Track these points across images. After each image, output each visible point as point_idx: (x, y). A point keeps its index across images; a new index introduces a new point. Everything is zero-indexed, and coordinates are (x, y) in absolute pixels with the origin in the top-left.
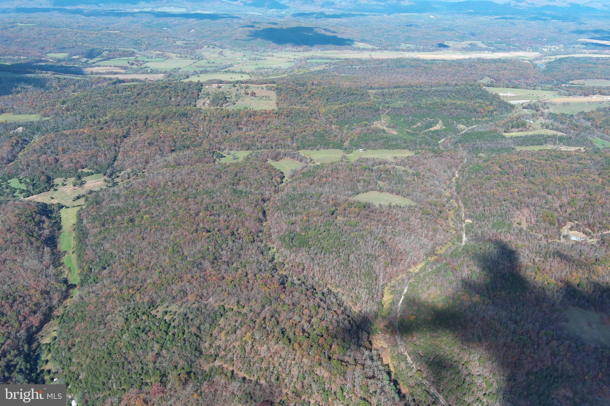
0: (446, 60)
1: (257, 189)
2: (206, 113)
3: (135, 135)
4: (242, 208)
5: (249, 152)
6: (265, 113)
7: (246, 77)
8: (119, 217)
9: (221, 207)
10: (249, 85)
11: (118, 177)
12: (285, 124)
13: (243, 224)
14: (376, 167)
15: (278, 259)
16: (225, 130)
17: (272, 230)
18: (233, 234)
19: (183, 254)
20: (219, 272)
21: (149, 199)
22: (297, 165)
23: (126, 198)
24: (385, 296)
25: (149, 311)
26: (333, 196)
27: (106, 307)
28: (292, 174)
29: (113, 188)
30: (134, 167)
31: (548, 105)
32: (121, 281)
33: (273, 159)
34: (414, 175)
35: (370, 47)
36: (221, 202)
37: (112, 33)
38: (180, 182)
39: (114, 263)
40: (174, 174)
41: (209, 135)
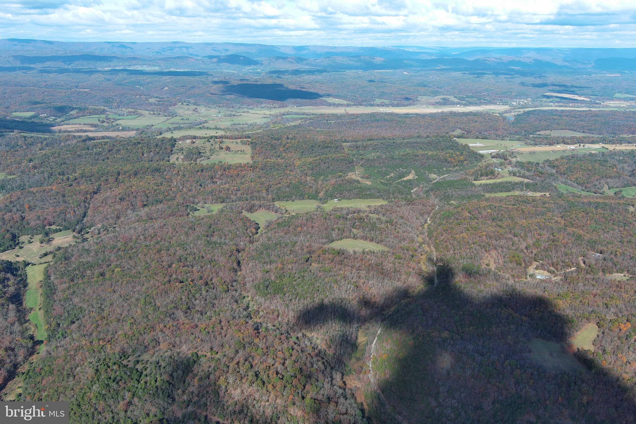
0: (419, 114)
2: (180, 168)
3: (106, 191)
4: (216, 259)
5: (224, 204)
6: (240, 167)
7: (220, 133)
8: (88, 272)
9: (194, 258)
10: (224, 140)
11: (88, 233)
12: (260, 177)
13: (217, 273)
14: (350, 216)
15: (253, 307)
16: (199, 184)
17: (246, 280)
18: (207, 284)
19: (155, 305)
20: (193, 321)
21: (120, 253)
22: (272, 216)
23: (96, 252)
24: (359, 338)
25: (120, 361)
26: (307, 244)
27: (75, 360)
28: (267, 224)
29: (82, 244)
30: (105, 223)
31: (515, 154)
32: (91, 334)
33: (248, 211)
34: (388, 222)
35: (345, 102)
36: (195, 253)
37: (81, 92)
38: (153, 236)
39: (84, 317)
40: (146, 228)
41: (182, 189)
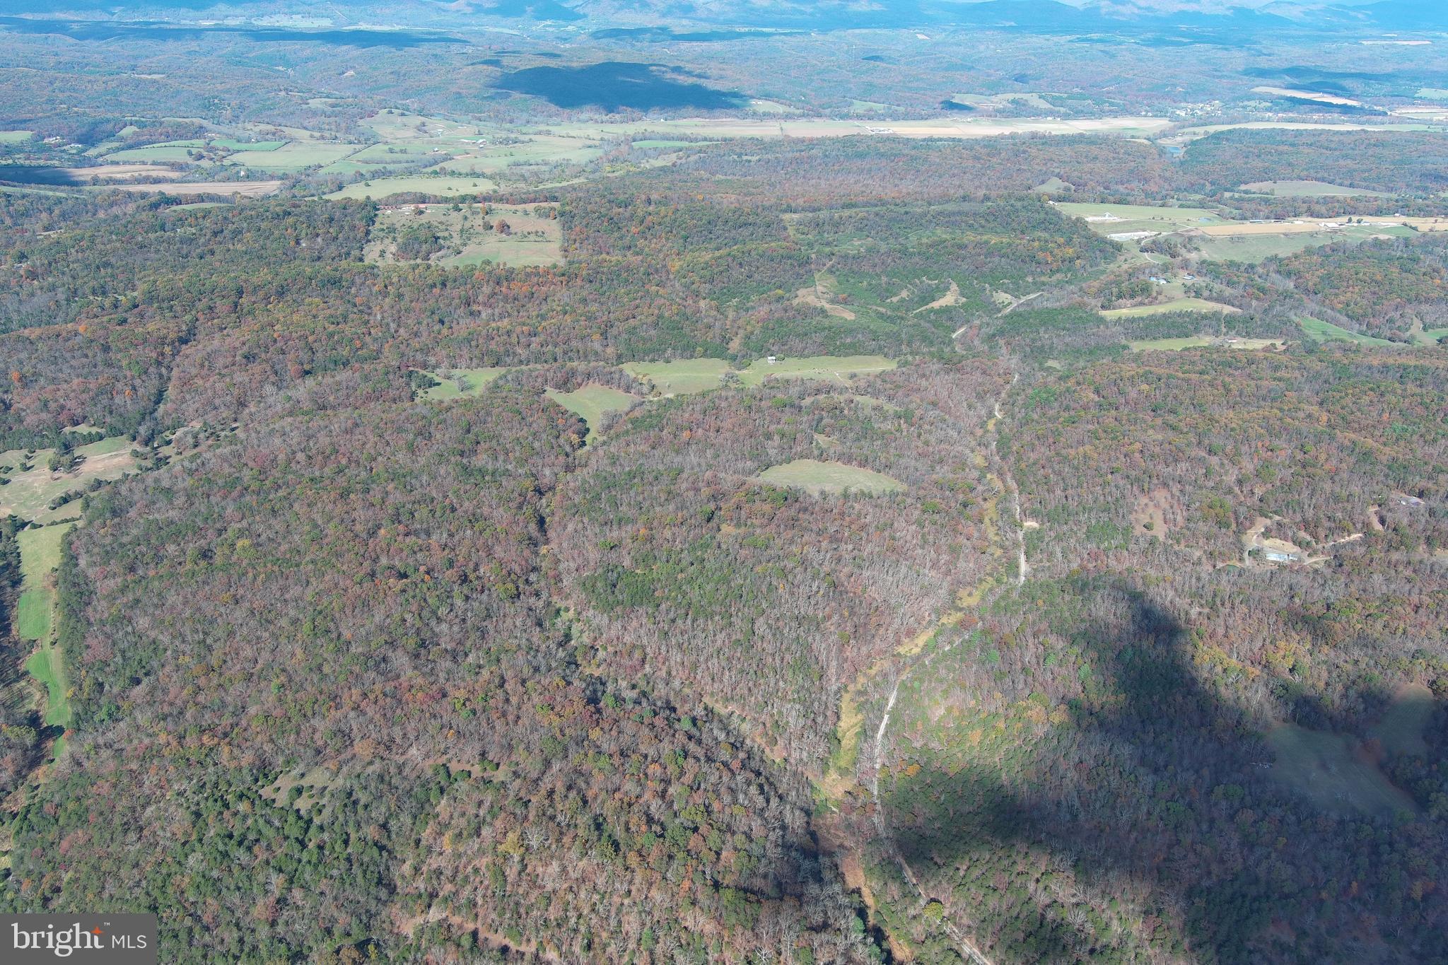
0: (960, 140)
1: (522, 462)
2: (389, 277)
3: (210, 336)
4: (485, 513)
5: (499, 371)
6: (534, 274)
7: (485, 187)
8: (171, 548)
9: (433, 512)
10: (494, 206)
11: (169, 443)
12: (584, 301)
13: (489, 552)
14: (808, 401)
15: (581, 637)
16: (436, 318)
17: (561, 567)
18: (464, 579)
19: (339, 637)
20: (432, 679)
21: (248, 498)
22: (619, 401)
23: (190, 497)
24: (843, 717)
25: (254, 788)
26: (709, 474)
27: (140, 784)
28: (606, 422)
29: (156, 473)
30: (210, 418)
31: (1196, 243)
32: (181, 713)
33: (558, 387)
34: (900, 417)
35: (781, 109)
36: (433, 500)
37: (144, 81)
38: (328, 452)
39: (163, 666)
40: (310, 432)
41: (396, 331)
